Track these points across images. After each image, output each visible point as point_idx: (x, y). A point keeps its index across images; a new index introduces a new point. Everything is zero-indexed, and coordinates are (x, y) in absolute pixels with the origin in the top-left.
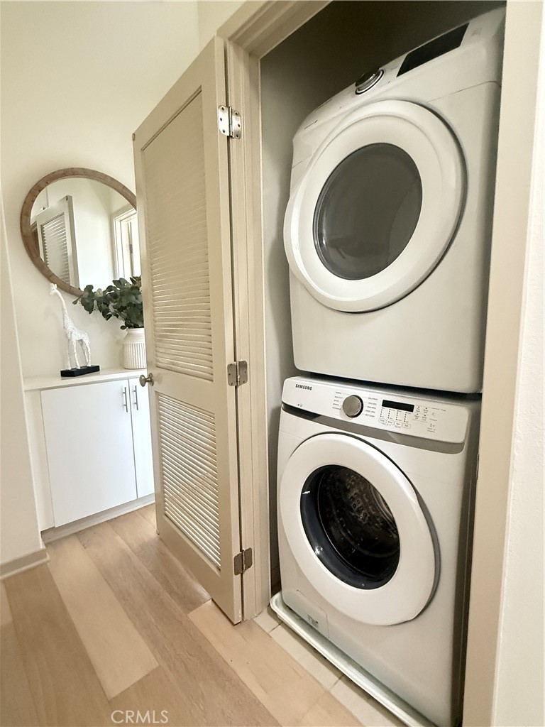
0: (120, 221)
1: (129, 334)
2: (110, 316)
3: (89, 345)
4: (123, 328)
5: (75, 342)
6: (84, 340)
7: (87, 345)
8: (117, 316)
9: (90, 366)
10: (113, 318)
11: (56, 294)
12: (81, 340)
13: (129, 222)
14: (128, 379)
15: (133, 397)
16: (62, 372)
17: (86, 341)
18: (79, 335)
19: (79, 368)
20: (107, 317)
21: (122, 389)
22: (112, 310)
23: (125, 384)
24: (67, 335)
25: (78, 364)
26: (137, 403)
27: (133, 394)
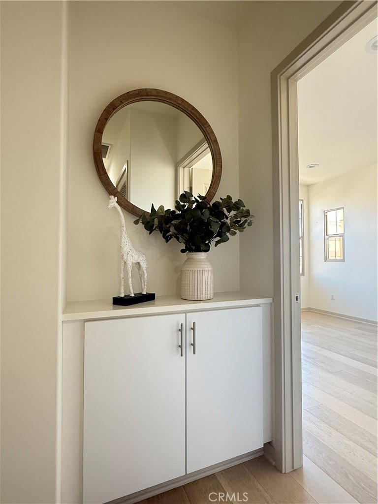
0: (184, 168)
1: (189, 259)
2: (171, 236)
3: (146, 270)
4: (183, 251)
5: (131, 264)
6: (141, 264)
7: (144, 269)
8: (178, 239)
9: (145, 293)
10: (173, 240)
11: (114, 208)
12: (139, 263)
13: (191, 169)
14: (186, 312)
15: (190, 335)
16: (114, 299)
17: (144, 265)
18: (136, 257)
19: (133, 295)
20: (167, 239)
21: (178, 324)
22: (172, 230)
23: (181, 318)
24: (123, 256)
25: (132, 291)
26: (193, 345)
27: (190, 333)
